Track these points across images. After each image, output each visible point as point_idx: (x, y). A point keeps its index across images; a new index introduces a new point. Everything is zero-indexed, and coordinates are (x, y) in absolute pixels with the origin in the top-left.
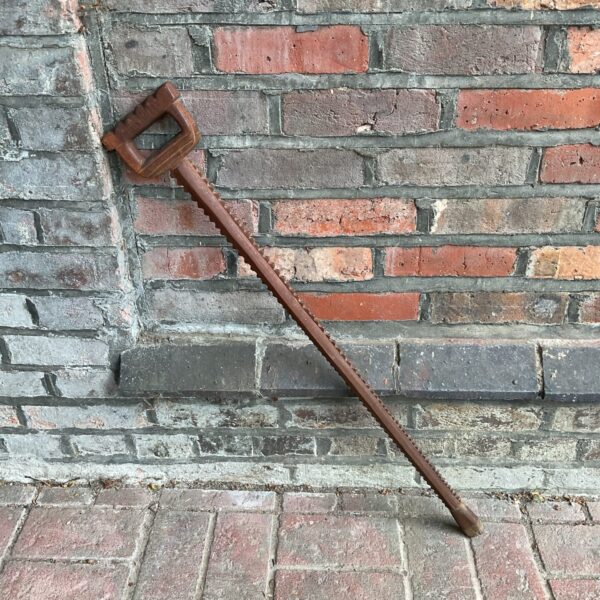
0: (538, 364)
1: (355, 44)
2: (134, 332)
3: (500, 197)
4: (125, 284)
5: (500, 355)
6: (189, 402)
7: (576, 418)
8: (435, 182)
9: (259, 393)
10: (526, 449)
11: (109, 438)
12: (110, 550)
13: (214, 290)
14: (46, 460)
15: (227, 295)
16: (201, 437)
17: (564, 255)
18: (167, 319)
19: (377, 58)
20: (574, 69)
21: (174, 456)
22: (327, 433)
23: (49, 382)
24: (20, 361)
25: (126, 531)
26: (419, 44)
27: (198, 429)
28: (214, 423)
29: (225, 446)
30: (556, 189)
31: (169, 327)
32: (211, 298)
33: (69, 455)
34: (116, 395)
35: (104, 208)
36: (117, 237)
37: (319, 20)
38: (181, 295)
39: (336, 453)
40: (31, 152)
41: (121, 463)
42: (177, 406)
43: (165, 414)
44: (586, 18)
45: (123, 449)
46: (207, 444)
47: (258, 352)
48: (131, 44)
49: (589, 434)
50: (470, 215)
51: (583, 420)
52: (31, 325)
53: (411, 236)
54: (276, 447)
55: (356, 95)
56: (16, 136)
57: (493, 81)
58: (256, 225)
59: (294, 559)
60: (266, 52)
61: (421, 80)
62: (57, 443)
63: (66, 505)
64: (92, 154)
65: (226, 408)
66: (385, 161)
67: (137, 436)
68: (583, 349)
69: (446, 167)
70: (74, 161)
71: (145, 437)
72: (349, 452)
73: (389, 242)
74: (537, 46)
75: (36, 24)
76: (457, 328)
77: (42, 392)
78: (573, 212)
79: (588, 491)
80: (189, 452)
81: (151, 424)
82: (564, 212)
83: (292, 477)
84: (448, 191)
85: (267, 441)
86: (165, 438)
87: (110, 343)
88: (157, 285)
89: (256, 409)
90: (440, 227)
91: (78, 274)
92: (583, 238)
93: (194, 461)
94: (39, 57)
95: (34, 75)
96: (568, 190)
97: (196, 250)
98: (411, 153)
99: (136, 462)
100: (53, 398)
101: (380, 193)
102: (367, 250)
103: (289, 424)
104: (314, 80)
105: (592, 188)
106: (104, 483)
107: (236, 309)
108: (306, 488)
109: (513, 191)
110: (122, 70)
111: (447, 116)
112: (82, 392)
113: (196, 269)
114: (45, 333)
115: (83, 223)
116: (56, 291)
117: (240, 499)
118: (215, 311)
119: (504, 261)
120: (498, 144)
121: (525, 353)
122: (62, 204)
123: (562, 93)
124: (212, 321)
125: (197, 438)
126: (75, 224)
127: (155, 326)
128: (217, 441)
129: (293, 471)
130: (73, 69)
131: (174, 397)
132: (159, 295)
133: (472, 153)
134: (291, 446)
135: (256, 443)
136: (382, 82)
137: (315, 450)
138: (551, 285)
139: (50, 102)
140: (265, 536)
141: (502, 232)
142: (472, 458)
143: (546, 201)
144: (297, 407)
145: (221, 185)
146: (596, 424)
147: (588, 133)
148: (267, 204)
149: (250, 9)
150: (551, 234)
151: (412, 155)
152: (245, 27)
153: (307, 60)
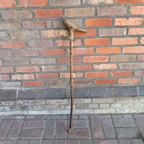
0: (64, 92)
1: (23, 43)
3: (52, 65)
8: (41, 63)
9: (17, 99)
10: (67, 107)
13: (8, 82)
15: (11, 82)
17: (66, 74)
18: (1, 87)
19: (27, 45)
20: (59, 46)
21: (6, 110)
22: (32, 105)
26: (33, 43)
27: (10, 106)
28: (12, 104)
29: (15, 108)
30: (61, 64)
37: (16, 40)
38: (3, 83)
39: (35, 109)
43: (3, 103)
47: (17, 92)
49: (77, 104)
50: (48, 68)
51: (75, 101)
53: (39, 72)
54: (24, 108)
55: (24, 51)
57: (46, 48)
58: (13, 71)
59: (25, 127)
60: (8, 45)
61: (34, 48)
66: (32, 61)
69: (42, 61)
72: (37, 109)
73: (36, 73)
74: (52, 43)
78: (65, 68)
80: (9, 110)
81: (1, 105)
82: (64, 68)
83: (28, 113)
84: (44, 65)
85: (22, 107)
86: (4, 107)
89: (19, 102)
90: (44, 70)
93: (10, 111)
96: (63, 64)
97: (4, 75)
101: (32, 65)
102: (33, 74)
103: (25, 104)
104: (17, 49)
105: (67, 64)
107: (13, 85)
109: (54, 65)
111: (40, 53)
113: (4, 78)
117: (19, 118)
118: (9, 85)
119: (56, 75)
120: (49, 57)
123: (58, 50)
124: (9, 87)
125: (10, 107)
128: (13, 107)
129: (28, 112)
133: (46, 59)
134: (26, 108)
135: (20, 108)
136: (28, 49)
137: (31, 108)
138: (65, 79)
140: (21, 123)
141: (54, 71)
142: (58, 109)
143: (60, 66)
144: (26, 101)
145: (6, 65)
146: (77, 102)
147: (64, 56)
148: (14, 68)
149: (5, 39)
150: (62, 71)
151: (36, 59)
152: (4, 41)
153: (15, 46)
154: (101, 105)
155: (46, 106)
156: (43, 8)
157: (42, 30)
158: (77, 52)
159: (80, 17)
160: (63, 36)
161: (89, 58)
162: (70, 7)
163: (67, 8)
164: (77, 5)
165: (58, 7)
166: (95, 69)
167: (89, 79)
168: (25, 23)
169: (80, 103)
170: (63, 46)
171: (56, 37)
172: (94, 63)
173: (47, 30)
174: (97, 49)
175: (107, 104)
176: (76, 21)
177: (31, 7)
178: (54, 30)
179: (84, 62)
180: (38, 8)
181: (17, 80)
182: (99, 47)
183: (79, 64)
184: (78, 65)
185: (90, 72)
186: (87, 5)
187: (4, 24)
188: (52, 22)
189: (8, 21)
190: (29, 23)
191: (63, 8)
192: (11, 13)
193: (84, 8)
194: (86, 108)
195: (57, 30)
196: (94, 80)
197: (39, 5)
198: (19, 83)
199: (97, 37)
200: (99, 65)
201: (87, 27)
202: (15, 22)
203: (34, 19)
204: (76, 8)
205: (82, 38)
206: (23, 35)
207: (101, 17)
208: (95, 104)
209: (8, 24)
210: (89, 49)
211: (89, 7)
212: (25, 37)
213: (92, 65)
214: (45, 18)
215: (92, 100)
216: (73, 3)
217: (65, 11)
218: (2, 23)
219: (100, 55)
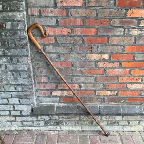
0: (99, 109)
1: (69, 64)
2: (35, 104)
3: (91, 83)
4: (35, 97)
5: (93, 107)
6: (44, 116)
7: (106, 117)
8: (81, 81)
9: (55, 114)
11: (30, 122)
12: (30, 141)
13: (48, 97)
14: (19, 126)
15: (50, 98)
16: (45, 122)
17: (101, 92)
19: (72, 65)
20: (99, 67)
21: (40, 125)
22: (66, 121)
23: (21, 113)
24: (16, 109)
25: (33, 138)
26: (78, 64)
27: (45, 121)
28: (48, 119)
29: (49, 123)
30: (99, 82)
31: (41, 103)
32: (48, 99)
33: (23, 125)
34: (32, 115)
35: (32, 86)
36: (34, 90)
37: (64, 61)
38: (43, 98)
39: (68, 124)
40: (22, 78)
41: (32, 127)
42: (42, 116)
43: (39, 118)
44: (100, 61)
45: (32, 124)
46: (47, 123)
47: (55, 107)
48: (38, 63)
49: (108, 120)
50: (87, 86)
51: (107, 118)
52: (19, 103)
53: (78, 89)
54: (58, 123)
55: (69, 70)
56: (20, 76)
57: (88, 68)
58: (55, 87)
59: (61, 142)
60: (57, 65)
61: (78, 68)
62: (21, 123)
63: (22, 134)
64: (31, 78)
65: (50, 117)
66: (74, 79)
67: (35, 122)
68: (106, 106)
69: (83, 79)
70: (29, 79)
71: (36, 122)
72: (70, 124)
73: (75, 90)
74: (94, 64)
75: (25, 62)
76: (86, 103)
77: (20, 114)
78: (102, 86)
79: (110, 130)
80: (43, 125)
81: (37, 120)
82: (100, 86)
83: (61, 129)
84: (83, 83)
85: (56, 122)
86: (39, 122)
87: (31, 106)
88: (39, 97)
89: (55, 117)
90: (83, 88)
91: (27, 95)
92: (103, 89)
93: (44, 126)
94: (25, 66)
95: (24, 68)
96: (101, 83)
97: (46, 91)
98: (78, 77)
99: (34, 126)
100: (21, 115)
101: (74, 83)
103: (60, 119)
104: (63, 68)
105: (104, 83)
106: (28, 130)
107: (52, 100)
108: (63, 131)
109: (93, 83)
110: (36, 67)
111: (82, 73)
112: (26, 114)
113: (45, 94)
114: (21, 105)
115: (29, 88)
116: (24, 98)
117: (52, 133)
118: (48, 101)
119: (93, 93)
120: (90, 76)
121: (97, 107)
122: (26, 85)
123: (98, 70)
124: (48, 102)
126: (28, 88)
127: (39, 103)
128: (48, 122)
129: (61, 128)
130: (30, 67)
131: (41, 115)
132: (39, 98)
133: (86, 78)
134: (60, 123)
135: (54, 123)
136: (73, 68)
137: (64, 124)
138: (100, 96)
139: (26, 71)
140: (56, 138)
141: (92, 88)
142: (90, 125)
143: (98, 84)
144: (61, 116)
145: (50, 82)
146: (109, 119)
147: (103, 75)
148: (57, 84)
149: (55, 59)
150: (99, 89)
151: (78, 78)
152: (54, 61)
153: (62, 66)
154: (131, 122)
155: (79, 122)
156: (92, 36)
157: (87, 54)
158: (114, 73)
159: (121, 44)
160: (104, 59)
161: (124, 78)
162: (114, 36)
163: (112, 37)
164: (120, 35)
165: (104, 36)
166: (129, 88)
167: (122, 97)
168: (75, 47)
169: (111, 120)
170: (103, 67)
171: (98, 59)
172: (128, 83)
173: (92, 54)
174: (132, 70)
175: (137, 122)
176: (117, 47)
177: (83, 35)
178: (98, 54)
179: (119, 82)
180: (88, 36)
181: (56, 96)
182: (134, 69)
183: (115, 83)
184: (113, 84)
185: (124, 91)
186: (128, 35)
187: (57, 47)
188: (97, 48)
189: (62, 45)
190: (78, 48)
191: (109, 37)
192: (65, 39)
193: (126, 38)
194: (117, 125)
195: (100, 54)
196: (126, 98)
197: (89, 34)
198: (58, 99)
199: (133, 60)
200: (132, 85)
201: (126, 53)
202: (67, 47)
203: (84, 44)
204: (119, 37)
205: (121, 61)
206: (71, 57)
207: (138, 45)
208: (125, 121)
209: (61, 48)
210: (125, 71)
211: (130, 37)
212: (73, 58)
213: (126, 84)
214: (93, 44)
215: (123, 117)
216: (117, 33)
217: (110, 39)
218: (56, 46)
219: (134, 76)
